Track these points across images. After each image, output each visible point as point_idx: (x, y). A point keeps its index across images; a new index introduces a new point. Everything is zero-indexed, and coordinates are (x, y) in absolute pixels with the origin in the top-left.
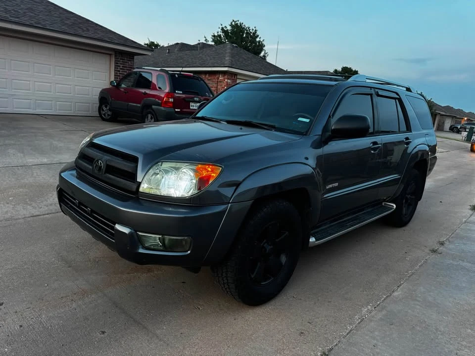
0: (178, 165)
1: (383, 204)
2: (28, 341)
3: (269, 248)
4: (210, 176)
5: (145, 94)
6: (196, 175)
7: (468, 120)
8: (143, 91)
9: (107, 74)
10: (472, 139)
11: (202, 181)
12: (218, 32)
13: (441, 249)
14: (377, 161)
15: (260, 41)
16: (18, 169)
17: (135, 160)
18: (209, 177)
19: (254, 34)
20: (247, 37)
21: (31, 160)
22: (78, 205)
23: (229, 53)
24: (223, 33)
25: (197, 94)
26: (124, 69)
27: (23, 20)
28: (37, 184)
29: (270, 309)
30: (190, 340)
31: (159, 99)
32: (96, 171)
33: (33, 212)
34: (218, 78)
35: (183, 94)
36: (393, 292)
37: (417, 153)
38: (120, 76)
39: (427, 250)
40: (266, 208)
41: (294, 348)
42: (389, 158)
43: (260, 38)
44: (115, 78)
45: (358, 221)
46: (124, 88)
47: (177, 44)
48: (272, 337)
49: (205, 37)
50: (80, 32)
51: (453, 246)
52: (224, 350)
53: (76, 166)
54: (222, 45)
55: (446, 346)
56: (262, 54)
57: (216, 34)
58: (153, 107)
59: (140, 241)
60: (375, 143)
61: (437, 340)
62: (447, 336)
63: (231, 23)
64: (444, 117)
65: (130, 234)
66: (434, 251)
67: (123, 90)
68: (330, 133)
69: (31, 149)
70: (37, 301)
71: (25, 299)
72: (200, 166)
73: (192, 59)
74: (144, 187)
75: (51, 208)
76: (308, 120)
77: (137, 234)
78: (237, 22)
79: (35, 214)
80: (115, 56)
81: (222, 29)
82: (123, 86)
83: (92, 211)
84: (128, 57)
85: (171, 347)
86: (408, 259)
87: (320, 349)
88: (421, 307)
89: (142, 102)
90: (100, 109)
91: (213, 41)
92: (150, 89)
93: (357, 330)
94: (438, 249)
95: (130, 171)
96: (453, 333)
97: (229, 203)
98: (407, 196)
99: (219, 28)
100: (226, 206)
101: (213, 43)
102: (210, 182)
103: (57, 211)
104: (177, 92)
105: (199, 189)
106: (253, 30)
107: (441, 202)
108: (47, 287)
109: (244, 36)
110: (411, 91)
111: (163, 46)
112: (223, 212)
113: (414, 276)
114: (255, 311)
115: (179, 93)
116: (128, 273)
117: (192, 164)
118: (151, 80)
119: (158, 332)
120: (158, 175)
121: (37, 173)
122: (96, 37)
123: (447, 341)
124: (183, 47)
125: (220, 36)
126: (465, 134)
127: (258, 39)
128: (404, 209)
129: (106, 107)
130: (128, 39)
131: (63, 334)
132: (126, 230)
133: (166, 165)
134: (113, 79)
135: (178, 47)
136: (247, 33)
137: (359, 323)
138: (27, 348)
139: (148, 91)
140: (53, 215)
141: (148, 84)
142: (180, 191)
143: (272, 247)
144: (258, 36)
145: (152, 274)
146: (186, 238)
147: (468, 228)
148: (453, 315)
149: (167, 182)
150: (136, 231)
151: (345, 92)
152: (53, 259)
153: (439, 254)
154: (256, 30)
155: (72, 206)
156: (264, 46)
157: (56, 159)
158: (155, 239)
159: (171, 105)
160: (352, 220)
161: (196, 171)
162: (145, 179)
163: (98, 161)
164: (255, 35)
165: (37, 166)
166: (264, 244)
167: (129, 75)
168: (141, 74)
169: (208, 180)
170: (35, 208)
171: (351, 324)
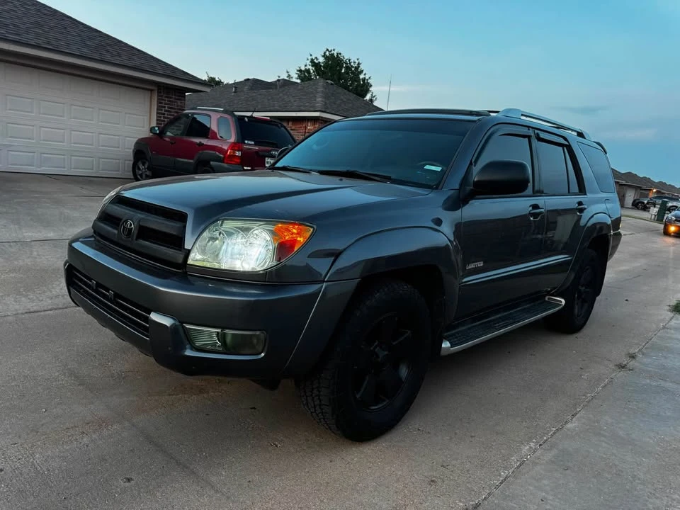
0: (247, 224)
1: (547, 299)
2: (11, 492)
3: (382, 354)
4: (296, 240)
5: (201, 145)
6: (274, 240)
7: (658, 192)
8: (197, 140)
9: (147, 118)
10: (665, 218)
11: (283, 248)
12: (306, 66)
13: (632, 363)
14: (534, 237)
15: (365, 78)
16: (11, 246)
17: (181, 217)
18: (294, 242)
19: (357, 68)
20: (347, 73)
21: (30, 234)
22: (95, 288)
23: (323, 91)
24: (312, 66)
25: (276, 146)
26: (170, 112)
27: (27, 38)
28: (38, 268)
29: (383, 447)
30: (263, 491)
31: (220, 153)
32: (124, 237)
33: (29, 307)
34: (306, 128)
35: (255, 145)
36: (566, 422)
37: (594, 225)
38: (164, 121)
39: (612, 366)
40: (378, 292)
41: (421, 504)
42: (550, 234)
43: (365, 74)
44: (157, 124)
45: (511, 321)
46: (169, 137)
47: (248, 79)
48: (388, 487)
49: (288, 72)
50: (108, 57)
51: (649, 360)
52: (314, 505)
53: (95, 232)
54: (311, 82)
55: (650, 500)
56: (368, 97)
57: (303, 69)
58: (212, 163)
59: (189, 339)
60: (535, 207)
61: (635, 493)
62: (650, 486)
63: (325, 53)
64: (625, 187)
65: (174, 327)
66: (622, 367)
67: (167, 139)
68: (472, 188)
69: (31, 219)
70: (28, 434)
71: (10, 430)
72: (280, 225)
73: (269, 100)
74: (196, 258)
75: (56, 301)
76: (439, 169)
77: (184, 327)
78: (332, 52)
79: (32, 310)
80: (158, 92)
81: (312, 61)
82: (168, 134)
83: (117, 295)
84: (177, 94)
85: (233, 502)
86: (586, 377)
87: (461, 504)
88: (608, 444)
89: (196, 158)
90: (135, 166)
91: (299, 77)
92: (207, 138)
93: (515, 477)
94: (628, 363)
95: (175, 233)
96: (658, 482)
97: (324, 281)
98: (580, 287)
99: (308, 59)
100: (320, 285)
101: (299, 81)
102: (296, 249)
103: (65, 306)
104: (246, 142)
105: (279, 260)
106: (355, 63)
107: (627, 300)
108: (46, 414)
109: (343, 71)
110: (585, 138)
111: (227, 84)
112: (315, 294)
113: (595, 401)
114: (361, 449)
115: (249, 144)
116: (170, 395)
117: (268, 223)
118: (208, 126)
119: (214, 479)
120: (217, 242)
121: (37, 251)
122: (131, 65)
123: (651, 493)
124: (255, 84)
125: (308, 71)
126: (654, 210)
127: (362, 76)
128: (576, 307)
129: (144, 165)
130: (176, 69)
131: (66, 481)
132: (167, 321)
133: (229, 225)
134: (154, 124)
135: (249, 83)
136: (347, 68)
137: (518, 467)
138: (8, 502)
139: (205, 141)
140: (60, 311)
141: (204, 131)
142: (249, 264)
143: (386, 353)
144: (363, 71)
145: (205, 395)
146: (258, 333)
147: (669, 335)
148: (657, 456)
149: (230, 249)
150: (182, 323)
151: (492, 130)
152: (57, 374)
153: (630, 370)
154: (359, 64)
155: (87, 291)
156: (371, 86)
157: (67, 234)
158: (210, 334)
159: (239, 161)
160: (502, 319)
161: (274, 234)
162: (197, 245)
163: (126, 221)
164: (358, 71)
165: (39, 242)
166: (376, 347)
167: (177, 119)
168: (195, 118)
169: (292, 247)
170: (33, 301)
171: (505, 468)
